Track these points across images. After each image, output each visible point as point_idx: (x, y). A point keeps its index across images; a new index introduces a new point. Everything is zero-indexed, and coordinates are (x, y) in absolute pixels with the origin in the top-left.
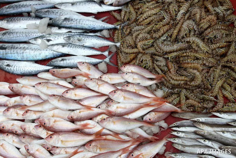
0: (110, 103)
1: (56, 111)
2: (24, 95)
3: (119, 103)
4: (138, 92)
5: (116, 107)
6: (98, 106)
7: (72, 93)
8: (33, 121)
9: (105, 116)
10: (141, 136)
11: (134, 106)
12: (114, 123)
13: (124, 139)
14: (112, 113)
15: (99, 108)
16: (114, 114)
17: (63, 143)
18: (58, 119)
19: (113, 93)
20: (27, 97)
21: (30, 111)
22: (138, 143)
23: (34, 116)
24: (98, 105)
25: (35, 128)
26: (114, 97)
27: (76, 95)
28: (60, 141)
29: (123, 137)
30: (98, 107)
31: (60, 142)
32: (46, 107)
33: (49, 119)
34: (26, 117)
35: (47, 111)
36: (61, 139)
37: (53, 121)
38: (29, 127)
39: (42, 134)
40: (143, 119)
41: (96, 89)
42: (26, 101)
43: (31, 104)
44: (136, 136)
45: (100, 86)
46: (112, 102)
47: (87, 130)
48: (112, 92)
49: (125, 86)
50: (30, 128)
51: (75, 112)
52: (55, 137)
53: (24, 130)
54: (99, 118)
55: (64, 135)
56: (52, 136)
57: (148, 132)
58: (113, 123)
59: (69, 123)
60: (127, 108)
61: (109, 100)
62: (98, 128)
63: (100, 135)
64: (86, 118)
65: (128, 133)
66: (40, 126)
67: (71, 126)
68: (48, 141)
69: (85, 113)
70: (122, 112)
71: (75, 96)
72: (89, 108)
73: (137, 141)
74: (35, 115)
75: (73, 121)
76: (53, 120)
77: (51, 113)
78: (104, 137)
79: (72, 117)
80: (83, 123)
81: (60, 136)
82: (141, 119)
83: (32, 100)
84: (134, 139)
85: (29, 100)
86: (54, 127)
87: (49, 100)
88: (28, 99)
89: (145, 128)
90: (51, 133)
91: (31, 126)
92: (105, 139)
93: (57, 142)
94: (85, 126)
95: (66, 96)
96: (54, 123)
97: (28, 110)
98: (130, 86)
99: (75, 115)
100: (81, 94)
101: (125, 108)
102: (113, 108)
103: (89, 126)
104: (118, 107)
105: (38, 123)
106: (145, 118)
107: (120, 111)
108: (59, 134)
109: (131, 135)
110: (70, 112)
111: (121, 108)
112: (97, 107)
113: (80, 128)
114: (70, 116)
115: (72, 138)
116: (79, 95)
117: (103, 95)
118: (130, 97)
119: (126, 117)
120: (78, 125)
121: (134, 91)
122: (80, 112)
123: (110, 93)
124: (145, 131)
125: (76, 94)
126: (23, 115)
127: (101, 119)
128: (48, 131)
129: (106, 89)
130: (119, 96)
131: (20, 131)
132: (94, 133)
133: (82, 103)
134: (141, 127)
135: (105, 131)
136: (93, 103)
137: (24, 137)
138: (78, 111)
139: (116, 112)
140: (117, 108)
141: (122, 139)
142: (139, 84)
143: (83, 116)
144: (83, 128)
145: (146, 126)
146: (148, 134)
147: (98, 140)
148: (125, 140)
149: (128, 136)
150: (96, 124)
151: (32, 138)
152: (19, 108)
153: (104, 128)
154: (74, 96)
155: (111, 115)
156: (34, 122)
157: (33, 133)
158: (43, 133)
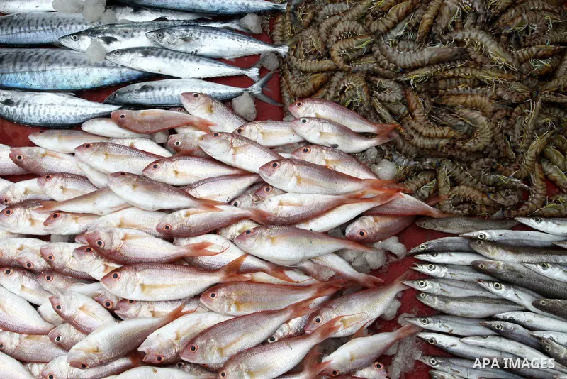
0: (264, 194)
1: (128, 214)
2: (49, 176)
3: (286, 192)
4: (331, 166)
5: (277, 203)
6: (233, 200)
7: (167, 168)
8: (71, 238)
9: (249, 225)
10: (338, 274)
11: (323, 199)
12: (273, 242)
13: (298, 282)
14: (268, 218)
15: (236, 205)
16: (272, 219)
17: (147, 289)
18: (132, 232)
19: (270, 168)
21: (62, 215)
23: (73, 227)
24: (231, 197)
25: (76, 256)
26: (273, 178)
27: (177, 173)
28: (138, 284)
29: (294, 276)
30: (233, 203)
31: (138, 288)
32: (103, 203)
33: (110, 233)
34: (53, 229)
35: (105, 212)
36: (141, 282)
37: (121, 238)
38: (62, 253)
39: (93, 269)
40: (344, 232)
41: (227, 159)
42: (53, 189)
43: (65, 197)
44: (326, 275)
45: (238, 152)
46: (268, 190)
47: (205, 260)
48: (268, 164)
49: (301, 153)
50: (65, 254)
51: (176, 214)
52: (125, 275)
53: (49, 259)
54: (235, 230)
55: (146, 271)
56: (119, 274)
57: (357, 264)
58: (270, 240)
59: (160, 241)
60: (305, 204)
61: (260, 186)
62: (231, 255)
63: (238, 270)
64: (202, 229)
65: (306, 265)
66: (89, 250)
67: (165, 250)
68: (107, 285)
69: (200, 217)
70: (292, 215)
71: (176, 177)
72: (209, 204)
73: (330, 286)
74: (77, 222)
75: (169, 236)
76: (122, 235)
78: (248, 276)
79: (167, 228)
80: (195, 241)
81: (137, 273)
82: (339, 232)
83: (67, 187)
84: (323, 281)
85: (62, 188)
86: (122, 252)
87: (109, 185)
88: (60, 185)
89: (350, 256)
90: (115, 266)
91: (65, 249)
92: (251, 282)
93: (130, 288)
94: (200, 248)
95: (152, 175)
96: (122, 242)
97: (60, 212)
98: (313, 150)
99: (174, 221)
100: (189, 170)
101: (300, 205)
102: (271, 205)
103: (209, 249)
104: (283, 202)
105: (82, 243)
106: (348, 231)
107: (287, 211)
108: (136, 269)
109: (315, 272)
110: (162, 215)
111: (289, 204)
112: (229, 203)
113: (189, 255)
114: (162, 224)
115: (169, 278)
116: (184, 175)
117: (245, 173)
118: (312, 178)
119: (303, 226)
120: (183, 247)
121: (323, 164)
122: (187, 215)
123: (262, 168)
124: (350, 263)
125: (179, 170)
126: (46, 224)
127: (239, 232)
128: (108, 261)
129: (252, 160)
130: (283, 177)
131: (39, 263)
132: (222, 265)
133: (192, 193)
134: (338, 253)
135: (250, 262)
136: (220, 193)
137: (49, 278)
138: (183, 212)
139: (276, 214)
140: (281, 204)
141: (292, 281)
142: (335, 146)
143: (195, 225)
144: (194, 253)
145: (353, 251)
146: (356, 268)
147: (232, 283)
148: (299, 284)
149: (306, 273)
150: (227, 244)
151: (68, 280)
152: (35, 208)
153: (247, 254)
154: (174, 175)
155: (265, 221)
156: (74, 242)
157: (72, 267)
158: (96, 267)
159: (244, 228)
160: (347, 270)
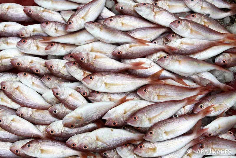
0: (170, 38)
2: (48, 22)
4: (207, 25)
6: (153, 40)
7: (117, 21)
8: (61, 57)
9: (163, 54)
10: (211, 83)
12: (180, 63)
13: (190, 86)
14: (175, 51)
16: (177, 51)
17: (108, 86)
18: (99, 54)
19: (177, 24)
20: (51, 24)
21: (56, 44)
22: (206, 92)
23: (62, 51)
24: (153, 39)
27: (123, 24)
28: (103, 83)
29: (189, 83)
30: (153, 42)
31: (103, 85)
32: (82, 38)
33: (88, 54)
34: (51, 52)
35: (82, 43)
36: (105, 82)
37: (93, 57)
38: (57, 65)
39: (77, 73)
41: (150, 17)
42: (51, 30)
43: (57, 35)
44: (205, 83)
45: (157, 14)
46: (173, 36)
47: (140, 71)
49: (191, 17)
50: (59, 66)
51: (124, 46)
52: (96, 78)
53: (50, 68)
54: (156, 56)
55: (108, 76)
56: (93, 77)
57: (220, 78)
58: (178, 62)
60: (195, 44)
61: (169, 33)
62: (155, 69)
63: (158, 78)
64: (138, 55)
65: (194, 77)
66: (74, 63)
67: (117, 65)
68: (87, 83)
69: (137, 48)
70: (188, 50)
71: (122, 26)
72: (142, 42)
74: (64, 49)
76: (94, 56)
77: (88, 47)
79: (119, 53)
80: (134, 61)
81: (103, 77)
82: (212, 61)
83: (58, 29)
84: (203, 86)
85: (55, 29)
86: (95, 65)
87: (86, 28)
88: (54, 27)
89: (217, 73)
91: (60, 63)
92: (165, 85)
94: (138, 65)
95: (109, 24)
96: (94, 59)
97: (55, 42)
98: (198, 16)
99: (123, 50)
100: (130, 23)
103: (143, 65)
104: (183, 42)
106: (217, 60)
107: (185, 47)
108: (102, 75)
109: (199, 81)
111: (186, 44)
112: (152, 42)
113: (131, 68)
114: (116, 51)
115: (120, 80)
116: (127, 25)
117: (159, 26)
118: (198, 31)
119: (192, 56)
120: (128, 64)
121: (203, 24)
122: (130, 47)
123: (171, 23)
124: (217, 77)
125: (124, 23)
126: (46, 49)
127: (158, 57)
128: (85, 70)
132: (150, 74)
133: (132, 35)
134: (211, 72)
135: (165, 74)
136: (147, 36)
137: (49, 79)
138: (128, 45)
139: (179, 49)
140: (182, 43)
141: (187, 85)
142: (209, 15)
143: (135, 52)
144: (135, 67)
145: (219, 71)
146: (220, 81)
147: (156, 84)
148: (190, 87)
149: (194, 81)
150: (153, 64)
152: (39, 40)
153: (164, 69)
154: (121, 25)
157: (62, 72)
158: (78, 73)
159: (161, 55)
160: (215, 81)
